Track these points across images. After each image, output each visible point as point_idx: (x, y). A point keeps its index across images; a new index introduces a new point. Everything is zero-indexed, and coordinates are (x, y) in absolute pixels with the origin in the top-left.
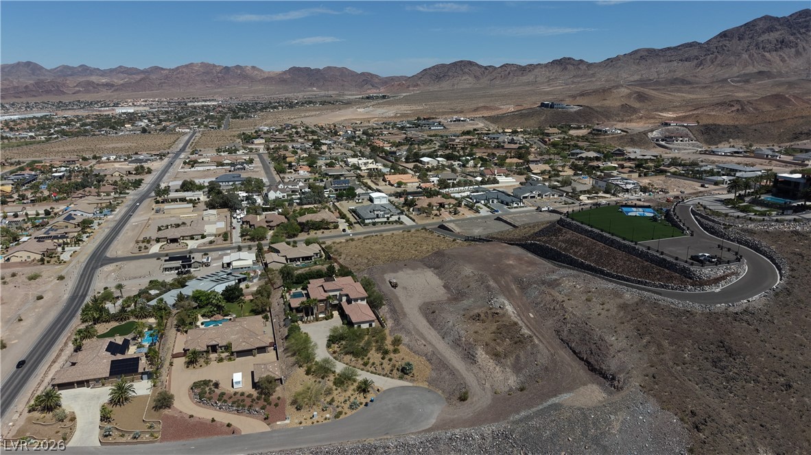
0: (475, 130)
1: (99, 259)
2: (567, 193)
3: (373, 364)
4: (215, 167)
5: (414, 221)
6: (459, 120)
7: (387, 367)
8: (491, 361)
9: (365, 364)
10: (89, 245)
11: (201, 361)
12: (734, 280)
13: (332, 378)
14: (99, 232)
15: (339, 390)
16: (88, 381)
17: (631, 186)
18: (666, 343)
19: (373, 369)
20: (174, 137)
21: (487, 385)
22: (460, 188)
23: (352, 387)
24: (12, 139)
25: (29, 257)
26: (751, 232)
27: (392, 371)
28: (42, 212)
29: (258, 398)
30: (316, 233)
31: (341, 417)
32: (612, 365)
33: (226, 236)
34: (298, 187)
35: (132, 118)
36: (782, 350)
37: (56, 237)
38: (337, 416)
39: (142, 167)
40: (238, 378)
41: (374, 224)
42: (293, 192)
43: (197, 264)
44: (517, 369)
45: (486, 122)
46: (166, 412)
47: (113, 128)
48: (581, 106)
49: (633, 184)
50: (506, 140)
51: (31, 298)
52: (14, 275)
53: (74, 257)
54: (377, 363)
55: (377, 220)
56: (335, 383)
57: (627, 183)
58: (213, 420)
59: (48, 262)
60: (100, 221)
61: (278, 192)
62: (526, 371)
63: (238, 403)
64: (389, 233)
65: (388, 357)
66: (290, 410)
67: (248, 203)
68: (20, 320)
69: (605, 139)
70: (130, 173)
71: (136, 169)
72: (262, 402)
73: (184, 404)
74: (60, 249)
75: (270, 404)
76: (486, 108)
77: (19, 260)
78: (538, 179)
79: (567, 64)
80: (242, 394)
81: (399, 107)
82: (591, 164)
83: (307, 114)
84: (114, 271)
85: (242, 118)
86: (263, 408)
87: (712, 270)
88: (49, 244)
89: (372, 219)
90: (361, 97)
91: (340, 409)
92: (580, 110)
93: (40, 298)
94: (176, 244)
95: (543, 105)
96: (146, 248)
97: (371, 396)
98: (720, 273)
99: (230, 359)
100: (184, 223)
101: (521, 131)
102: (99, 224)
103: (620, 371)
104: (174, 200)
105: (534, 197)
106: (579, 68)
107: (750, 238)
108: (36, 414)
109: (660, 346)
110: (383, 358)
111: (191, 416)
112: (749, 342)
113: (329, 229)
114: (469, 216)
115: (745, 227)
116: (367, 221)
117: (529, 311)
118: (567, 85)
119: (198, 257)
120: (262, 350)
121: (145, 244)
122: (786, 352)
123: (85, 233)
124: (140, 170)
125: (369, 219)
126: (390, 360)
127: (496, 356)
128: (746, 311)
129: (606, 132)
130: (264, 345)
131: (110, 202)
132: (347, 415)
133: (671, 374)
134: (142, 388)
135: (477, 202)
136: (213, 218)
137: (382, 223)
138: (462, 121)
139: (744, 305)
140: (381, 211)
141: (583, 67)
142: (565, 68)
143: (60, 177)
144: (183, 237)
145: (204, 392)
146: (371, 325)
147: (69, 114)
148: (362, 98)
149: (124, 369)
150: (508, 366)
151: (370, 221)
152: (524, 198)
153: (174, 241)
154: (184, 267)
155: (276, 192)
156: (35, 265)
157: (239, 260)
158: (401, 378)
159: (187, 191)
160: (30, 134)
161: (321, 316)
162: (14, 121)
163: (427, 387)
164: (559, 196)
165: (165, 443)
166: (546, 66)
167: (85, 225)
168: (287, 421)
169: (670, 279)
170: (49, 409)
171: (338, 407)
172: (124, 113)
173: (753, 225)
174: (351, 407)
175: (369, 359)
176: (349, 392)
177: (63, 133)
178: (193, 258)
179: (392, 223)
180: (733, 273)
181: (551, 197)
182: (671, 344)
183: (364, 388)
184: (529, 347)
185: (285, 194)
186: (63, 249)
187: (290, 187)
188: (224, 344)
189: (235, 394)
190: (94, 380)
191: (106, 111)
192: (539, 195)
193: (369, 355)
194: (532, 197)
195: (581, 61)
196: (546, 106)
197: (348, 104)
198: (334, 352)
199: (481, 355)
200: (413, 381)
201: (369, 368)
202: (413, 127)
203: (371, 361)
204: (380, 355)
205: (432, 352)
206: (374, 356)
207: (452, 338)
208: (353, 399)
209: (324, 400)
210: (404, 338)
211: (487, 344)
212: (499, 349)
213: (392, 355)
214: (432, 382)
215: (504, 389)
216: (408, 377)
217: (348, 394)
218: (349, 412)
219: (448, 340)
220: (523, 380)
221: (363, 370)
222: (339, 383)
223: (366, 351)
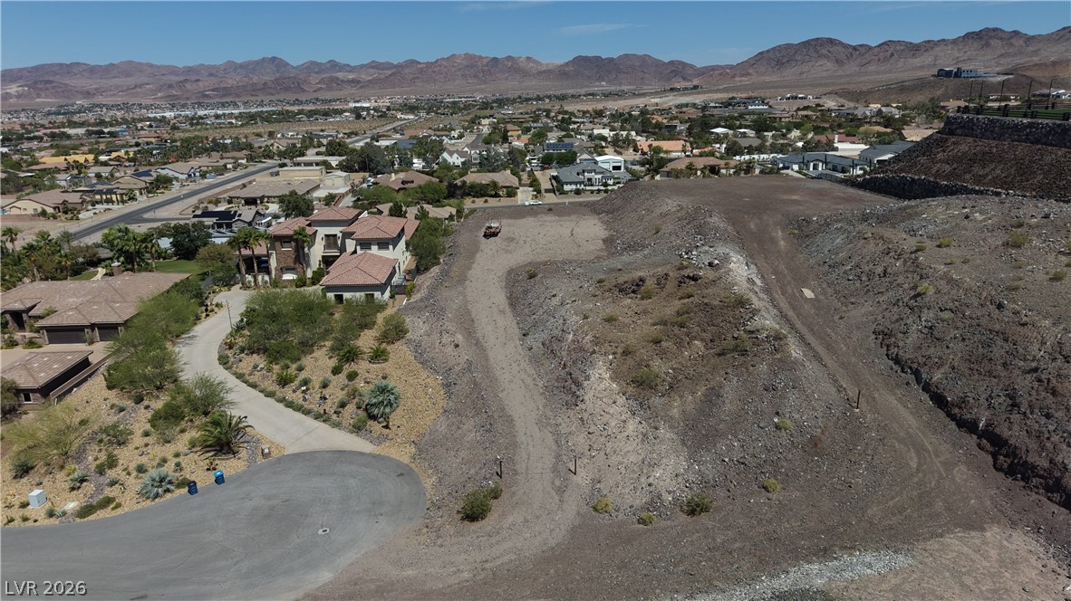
1: (127, 219)
3: (306, 382)
7: (336, 393)
8: (621, 400)
9: (284, 382)
13: (161, 402)
14: (171, 193)
19: (297, 397)
21: (583, 478)
22: (762, 156)
23: (187, 436)
25: (35, 210)
27: (343, 405)
30: (473, 202)
31: (101, 514)
33: (330, 200)
34: (493, 154)
38: (86, 511)
39: (311, 138)
41: (578, 192)
43: (240, 224)
44: (697, 435)
48: (1011, 74)
54: (316, 383)
56: (153, 421)
59: (55, 218)
60: (188, 184)
61: (456, 156)
62: (732, 448)
65: (347, 368)
70: (294, 146)
74: (89, 206)
79: (991, 38)
88: (74, 196)
89: (576, 183)
91: (109, 492)
92: (1009, 79)
94: (253, 207)
95: (942, 74)
96: (205, 209)
97: (229, 466)
99: (31, 344)
101: (897, 107)
102: (181, 186)
106: (1012, 44)
110: (336, 371)
113: (499, 196)
116: (567, 188)
120: (109, 330)
121: (209, 205)
123: (150, 192)
125: (571, 183)
126: (352, 376)
127: (641, 385)
130: (113, 319)
132: (119, 511)
135: (785, 168)
137: (592, 191)
138: (802, 98)
140: (596, 173)
141: (1018, 42)
142: (987, 45)
146: (368, 295)
150: (669, 420)
152: (879, 162)
153: (251, 202)
154: (220, 226)
155: (451, 156)
156: (35, 220)
158: (357, 429)
161: (288, 277)
163: (406, 460)
167: (162, 183)
171: (113, 483)
174: (144, 494)
175: (300, 369)
176: (182, 443)
178: (240, 215)
183: (224, 440)
184: (764, 367)
185: (467, 161)
186: (95, 206)
187: (479, 152)
188: (42, 311)
193: (307, 361)
195: (1016, 33)
196: (948, 74)
199: (600, 380)
200: (379, 440)
201: (288, 392)
202: (721, 107)
203: (303, 375)
204: (333, 362)
205: (470, 363)
206: (319, 363)
207: (545, 336)
208: (169, 469)
209: (94, 456)
210: (417, 327)
211: (626, 353)
212: (659, 366)
213: (362, 366)
214: (426, 448)
215: (629, 498)
216: (375, 427)
217: (169, 450)
218: (130, 502)
219: (530, 341)
220: (710, 472)
221: (270, 395)
222: (169, 418)
223: (307, 347)
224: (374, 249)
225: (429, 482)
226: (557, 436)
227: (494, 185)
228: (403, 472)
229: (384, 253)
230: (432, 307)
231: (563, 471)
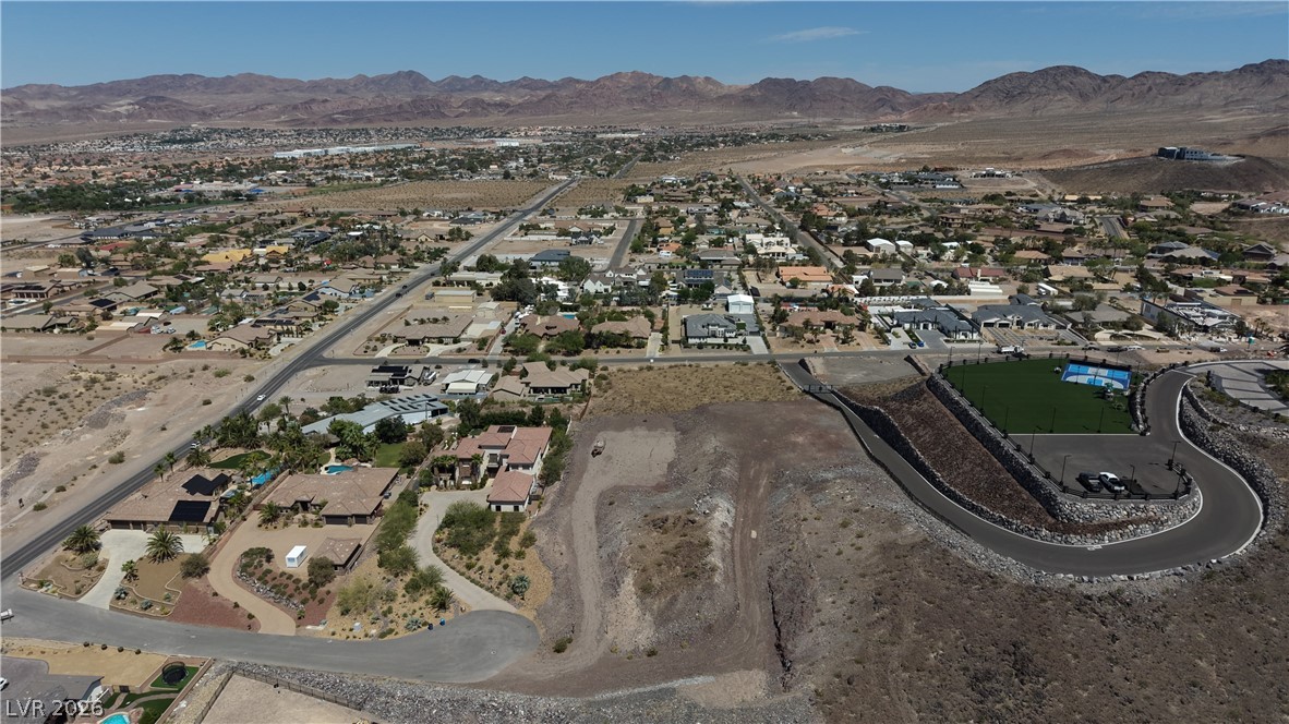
0: (1009, 194)
1: (312, 358)
2: (1075, 324)
3: (481, 568)
4: (555, 237)
5: (768, 347)
6: (993, 175)
7: (497, 577)
8: (635, 597)
9: (469, 567)
10: (318, 333)
11: (281, 520)
12: (1147, 532)
13: (408, 577)
14: (340, 318)
15: (408, 596)
16: (145, 523)
17: (1217, 321)
18: (910, 626)
19: (476, 576)
20: (539, 186)
21: (610, 636)
22: (892, 298)
23: (427, 597)
24: (344, 179)
25: (233, 346)
26: (1256, 443)
27: (501, 584)
28: (295, 285)
29: (305, 587)
30: (607, 352)
31: (389, 637)
32: (800, 645)
33: (483, 343)
34: (635, 277)
35: (511, 153)
36: (1143, 684)
37: (280, 323)
38: (383, 635)
39: (459, 230)
40: (294, 553)
41: (700, 346)
42: (626, 283)
43: (411, 381)
44: (662, 619)
45: (1044, 180)
46: (194, 582)
47: (473, 170)
48: (1243, 157)
49: (1220, 317)
50: (1051, 216)
51: (200, 401)
52: (205, 368)
53: (285, 350)
54: (487, 569)
55: (709, 341)
56: (406, 588)
57: (1209, 315)
58: (236, 605)
59: (251, 355)
60: (349, 305)
61: (599, 282)
62: (674, 627)
63: (280, 588)
64: (711, 364)
65: (504, 562)
66: (335, 611)
67: (546, 297)
68: (164, 429)
69: (1251, 224)
70: (442, 238)
71: (451, 233)
72: (306, 594)
73: (222, 580)
74: (275, 340)
75: (314, 598)
76: (1067, 153)
77: (221, 348)
78: (1048, 292)
79: (1275, 72)
80: (290, 577)
81: (911, 146)
82: (1177, 271)
83: (755, 157)
84: (314, 377)
85: (655, 160)
86: (303, 602)
87: (1098, 508)
88: (262, 332)
89: (700, 338)
90: (862, 127)
91: (391, 626)
92: (1238, 164)
93: (207, 403)
94: (416, 347)
95: (1162, 152)
96: (375, 349)
97: (446, 616)
98: (1120, 514)
99: (315, 526)
100: (445, 319)
101: (1096, 200)
102: (347, 309)
103: (803, 659)
104: (460, 283)
105: (1006, 325)
107: (1247, 455)
108: (70, 555)
109: (897, 629)
110: (497, 563)
111: (216, 594)
112: (1076, 656)
113: (628, 347)
114: (865, 349)
115: (1253, 432)
116: (691, 341)
117: (755, 526)
118: (1264, 112)
119: (416, 371)
120: (361, 519)
121: (378, 344)
122: (1148, 691)
123: (321, 319)
124: (456, 235)
125: (695, 337)
126: (506, 567)
127: (645, 590)
128: (1114, 597)
129: (1257, 210)
130: (364, 512)
131: (381, 279)
132: (397, 636)
133: (884, 685)
134: (192, 543)
135: (898, 325)
136: (490, 314)
137: (713, 345)
138: (998, 176)
139: (1116, 585)
140: (720, 327)
143: (357, 238)
144: (429, 338)
145: (255, 564)
146: (516, 508)
147: (435, 147)
148: (864, 130)
149: (187, 514)
150: (651, 610)
151: (697, 341)
152: (986, 325)
153: (413, 342)
154: (395, 382)
155: (595, 283)
156: (236, 357)
157: (463, 381)
158: (508, 598)
159: (483, 270)
160: (367, 174)
161: (465, 482)
162: (365, 154)
163: (531, 618)
164: (1059, 327)
165: (173, 624)
166: (1228, 75)
167: (330, 307)
168: (321, 628)
169: (1022, 510)
170: (82, 551)
171: (392, 622)
172: (503, 148)
173: (1271, 430)
174: (407, 627)
175: (478, 560)
176: (421, 603)
177: (407, 175)
178: (410, 371)
179: (731, 347)
180: (1147, 520)
181: (1041, 328)
182: (918, 630)
183: (442, 602)
184: (700, 587)
185: (609, 287)
186: (279, 339)
187: (623, 276)
188: (319, 502)
189: (283, 574)
190: (152, 522)
191: (481, 143)
192: (1019, 323)
193: (482, 554)
194: (1001, 325)
196: (1170, 154)
197: (832, 139)
198: (439, 541)
199: (628, 585)
200: (519, 606)
201: (471, 573)
202: (906, 184)
203: (480, 564)
204: (495, 557)
205: (567, 566)
206: (488, 556)
207: (610, 550)
208: (416, 616)
209: (381, 607)
210: (542, 537)
211: (644, 570)
212: (656, 581)
213: (511, 561)
214: (542, 613)
215: (626, 646)
216: (517, 598)
217: (416, 606)
218: (403, 633)
219: (603, 552)
220: (662, 637)
221: (462, 574)
222: (413, 587)
223: (481, 546)
224: (520, 469)
225: (542, 631)
226: (604, 612)
227: (625, 335)
228: (530, 626)
229: (526, 472)
230: (548, 521)
231: (601, 631)
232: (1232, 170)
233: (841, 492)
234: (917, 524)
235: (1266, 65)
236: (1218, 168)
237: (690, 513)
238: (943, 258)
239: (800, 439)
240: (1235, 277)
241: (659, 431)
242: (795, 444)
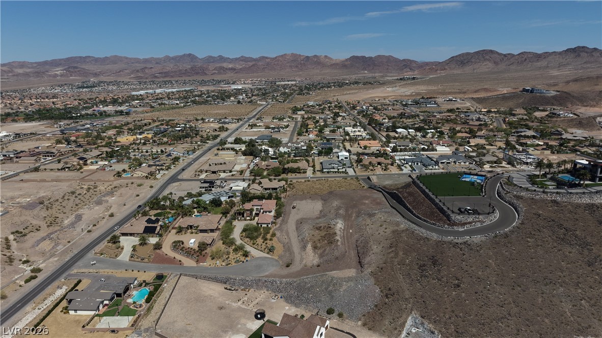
0: (458, 109)
1: (174, 179)
2: (476, 162)
4: (264, 129)
5: (355, 172)
6: (452, 100)
7: (264, 247)
8: (312, 250)
9: (254, 244)
10: (174, 170)
11: (183, 232)
12: (479, 225)
13: (233, 247)
14: (181, 164)
15: (234, 253)
16: (134, 234)
17: (531, 160)
18: (401, 253)
19: (256, 247)
20: (254, 107)
21: (304, 262)
22: (405, 153)
23: (240, 253)
24: (166, 104)
25: (142, 175)
26: (518, 198)
27: (265, 249)
28: (159, 151)
29: (197, 251)
30: (292, 175)
31: (229, 265)
32: (366, 260)
33: (242, 172)
34: (300, 145)
35: (238, 92)
36: (471, 267)
37: (158, 165)
38: (227, 265)
39: (223, 127)
40: (192, 241)
41: (328, 172)
42: (296, 148)
43: (216, 186)
44: (321, 256)
45: (474, 102)
46: (158, 251)
47: (223, 100)
48: (559, 92)
49: (533, 159)
50: (474, 118)
51: (135, 195)
52: (132, 183)
53: (163, 176)
54: (260, 244)
55: (332, 170)
56: (233, 250)
57: (529, 158)
58: (175, 258)
59: (150, 178)
60: (184, 158)
61: (285, 148)
62: (325, 258)
63: (189, 252)
64: (333, 179)
65: (265, 242)
66: (209, 259)
67: (265, 154)
68: (125, 205)
69: (556, 121)
70: (216, 130)
71: (220, 128)
72: (198, 254)
73: (167, 249)
74: (158, 172)
75: (201, 255)
76: (486, 90)
77: (137, 176)
78: (468, 150)
80: (192, 249)
81: (418, 87)
82: (521, 141)
83: (348, 92)
84: (177, 186)
85: (304, 94)
86: (198, 256)
87: (463, 218)
88: (153, 169)
89: (328, 169)
90: (396, 78)
91: (230, 262)
92: (557, 95)
93: (138, 196)
94: (215, 174)
95: (524, 90)
96: (199, 175)
97: (247, 259)
98: (470, 220)
99: (196, 233)
100: (225, 163)
101: (494, 111)
102: (183, 160)
103: (367, 264)
104: (228, 149)
105: (449, 163)
107: (515, 201)
108: (110, 244)
109: (397, 254)
110: (263, 242)
111: (166, 255)
112: (452, 260)
113: (301, 173)
114: (393, 173)
115: (518, 194)
116: (324, 170)
117: (351, 228)
118: (576, 70)
119: (218, 183)
120: (212, 231)
121: (199, 173)
122: (473, 269)
123: (174, 164)
124: (222, 129)
126: (266, 243)
127: (315, 248)
128: (465, 243)
129: (559, 115)
130: (213, 229)
131: (195, 148)
132: (232, 265)
133: (392, 269)
134: (153, 240)
135: (407, 163)
136: (242, 161)
137: (333, 172)
138: (454, 101)
139: (466, 240)
140: (336, 165)
143: (179, 131)
144: (220, 171)
145: (178, 246)
146: (268, 226)
147: (204, 89)
148: (397, 79)
149: (149, 231)
150: (317, 253)
151: (327, 170)
152: (441, 163)
153: (214, 172)
154: (210, 187)
155: (284, 148)
156: (144, 179)
157: (237, 186)
158: (268, 253)
159: (237, 144)
160: (176, 102)
161: (248, 218)
162: (173, 93)
163: (277, 259)
164: (470, 163)
165: (153, 264)
166: (560, 53)
167: (176, 159)
168: (205, 264)
169: (439, 220)
170: (114, 243)
172: (235, 89)
173: (524, 193)
174: (235, 262)
176: (239, 255)
177: (194, 102)
178: (216, 183)
179: (341, 172)
180: (479, 221)
181: (463, 164)
182: (403, 254)
183: (246, 254)
184: (333, 246)
185: (290, 150)
186: (159, 172)
187: (295, 145)
188: (196, 225)
189: (189, 248)
190: (137, 234)
191: (225, 87)
192: (454, 162)
193: (257, 240)
194: (447, 163)
195: (595, 49)
196: (527, 91)
197: (383, 84)
198: (242, 236)
199: (309, 246)
200: (272, 255)
201: (254, 246)
203: (257, 243)
204: (263, 241)
205: (288, 242)
206: (260, 240)
207: (302, 237)
208: (238, 259)
209: (225, 257)
210: (278, 234)
211: (314, 242)
212: (319, 245)
213: (268, 241)
214: (280, 257)
215: (309, 264)
216: (271, 253)
217: (237, 256)
218: (234, 264)
219: (299, 238)
220: (322, 262)
221: (251, 246)
222: (236, 250)
223: (257, 237)
224: (268, 213)
225: (281, 262)
226: (301, 256)
227: (298, 168)
228: (277, 261)
229: (270, 214)
230: (280, 229)
231: (302, 259)
232: (554, 97)
233: (380, 216)
234: (404, 224)
235: (577, 49)
236: (548, 97)
237: (329, 224)
238: (427, 136)
239: (367, 202)
240: (544, 143)
241: (316, 200)
242: (365, 203)
